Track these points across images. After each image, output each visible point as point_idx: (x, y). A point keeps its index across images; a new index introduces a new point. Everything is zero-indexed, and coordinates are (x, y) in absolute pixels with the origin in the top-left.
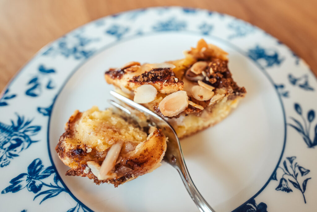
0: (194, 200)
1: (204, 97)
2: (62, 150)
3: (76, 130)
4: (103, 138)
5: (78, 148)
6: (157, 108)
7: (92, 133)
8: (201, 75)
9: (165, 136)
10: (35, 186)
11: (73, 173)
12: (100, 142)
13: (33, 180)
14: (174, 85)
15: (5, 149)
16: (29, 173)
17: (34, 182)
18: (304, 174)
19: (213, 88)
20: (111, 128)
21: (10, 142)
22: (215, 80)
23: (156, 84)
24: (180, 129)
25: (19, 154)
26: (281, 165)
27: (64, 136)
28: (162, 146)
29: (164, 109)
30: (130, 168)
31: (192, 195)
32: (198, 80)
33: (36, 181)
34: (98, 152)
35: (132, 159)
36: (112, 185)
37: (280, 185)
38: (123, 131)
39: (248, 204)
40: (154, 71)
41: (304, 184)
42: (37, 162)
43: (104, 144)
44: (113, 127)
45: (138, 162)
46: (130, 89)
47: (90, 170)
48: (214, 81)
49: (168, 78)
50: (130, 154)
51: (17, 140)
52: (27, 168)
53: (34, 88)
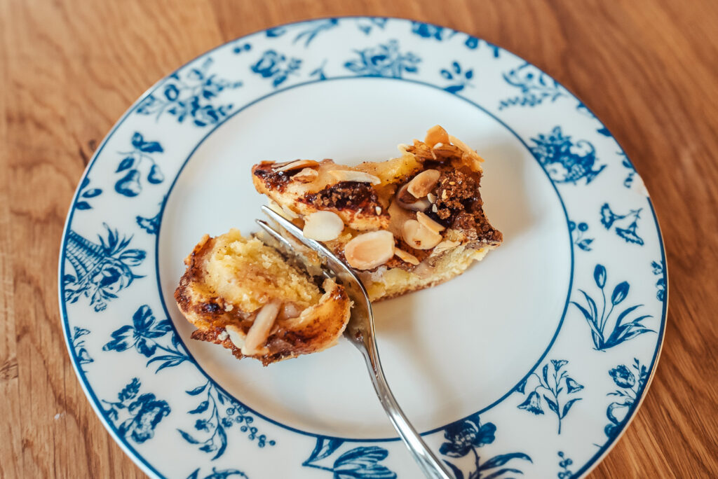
0: (382, 403)
1: (422, 243)
2: (187, 300)
3: (206, 271)
4: (251, 292)
5: (212, 302)
6: (340, 251)
7: (234, 281)
8: (424, 199)
9: (349, 299)
10: (145, 346)
11: (202, 337)
12: (246, 297)
13: (142, 337)
14: (374, 218)
15: (96, 284)
16: (135, 326)
17: (144, 341)
18: (573, 391)
19: (442, 228)
20: (262, 274)
21: (103, 274)
22: (448, 214)
23: (343, 213)
24: (375, 286)
25: (116, 294)
26: (539, 371)
27: (187, 277)
28: (343, 316)
29: (352, 256)
30: (290, 343)
31: (380, 395)
32: (419, 210)
33: (146, 339)
34: (240, 310)
35: (295, 331)
36: (260, 363)
37: (527, 402)
38: (281, 281)
39: (468, 421)
40: (342, 188)
41: (568, 406)
42: (145, 310)
43: (253, 301)
44: (265, 272)
45: (303, 337)
46: (298, 212)
47: (228, 337)
48: (445, 215)
49: (364, 203)
50: (292, 322)
51: (111, 270)
52: (132, 319)
53: (128, 178)
